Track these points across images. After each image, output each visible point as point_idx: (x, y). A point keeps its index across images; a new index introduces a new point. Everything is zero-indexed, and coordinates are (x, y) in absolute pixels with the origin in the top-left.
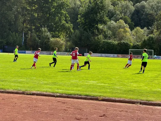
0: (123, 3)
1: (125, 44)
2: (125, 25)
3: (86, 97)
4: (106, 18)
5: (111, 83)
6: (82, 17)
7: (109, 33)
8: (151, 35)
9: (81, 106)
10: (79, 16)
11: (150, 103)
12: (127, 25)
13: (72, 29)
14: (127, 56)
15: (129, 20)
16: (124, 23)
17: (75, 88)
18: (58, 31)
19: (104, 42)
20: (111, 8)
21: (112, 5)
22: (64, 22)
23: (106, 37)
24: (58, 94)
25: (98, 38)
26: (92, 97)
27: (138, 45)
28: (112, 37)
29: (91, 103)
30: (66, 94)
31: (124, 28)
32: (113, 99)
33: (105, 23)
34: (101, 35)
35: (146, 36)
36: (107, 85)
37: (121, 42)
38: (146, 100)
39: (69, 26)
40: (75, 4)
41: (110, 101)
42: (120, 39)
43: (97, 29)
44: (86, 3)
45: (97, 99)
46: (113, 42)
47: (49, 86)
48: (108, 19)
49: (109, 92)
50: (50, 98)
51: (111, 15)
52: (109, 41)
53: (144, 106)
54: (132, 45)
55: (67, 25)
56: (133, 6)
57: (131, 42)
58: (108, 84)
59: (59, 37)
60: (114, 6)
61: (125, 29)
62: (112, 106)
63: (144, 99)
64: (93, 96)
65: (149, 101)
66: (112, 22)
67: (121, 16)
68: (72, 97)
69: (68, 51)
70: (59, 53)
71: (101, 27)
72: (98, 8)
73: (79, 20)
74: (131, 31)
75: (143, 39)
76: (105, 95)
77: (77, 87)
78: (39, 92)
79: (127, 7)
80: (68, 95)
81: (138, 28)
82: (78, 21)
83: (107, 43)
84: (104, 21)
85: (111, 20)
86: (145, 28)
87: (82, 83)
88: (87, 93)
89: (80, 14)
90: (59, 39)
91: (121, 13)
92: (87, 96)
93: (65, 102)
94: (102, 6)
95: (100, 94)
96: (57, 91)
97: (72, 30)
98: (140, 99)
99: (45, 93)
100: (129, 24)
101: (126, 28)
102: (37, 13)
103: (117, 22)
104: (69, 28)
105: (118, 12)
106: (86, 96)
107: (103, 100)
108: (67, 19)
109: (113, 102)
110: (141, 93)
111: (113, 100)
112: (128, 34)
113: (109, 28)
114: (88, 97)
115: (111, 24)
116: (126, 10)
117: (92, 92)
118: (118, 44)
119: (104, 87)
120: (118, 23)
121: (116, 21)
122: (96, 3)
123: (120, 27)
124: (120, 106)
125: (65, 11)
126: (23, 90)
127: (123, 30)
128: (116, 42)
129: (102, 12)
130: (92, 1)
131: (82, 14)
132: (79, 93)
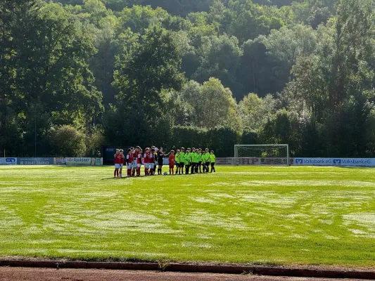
0: (217, 39)
1: (224, 132)
2: (224, 89)
3: (130, 263)
4: (180, 76)
6: (122, 74)
7: (187, 108)
8: (282, 111)
10: (116, 72)
11: (275, 269)
12: (228, 89)
13: (102, 103)
14: (229, 161)
16: (222, 87)
17: (105, 245)
18: (69, 109)
19: (175, 129)
20: (190, 51)
21: (190, 44)
22: (81, 87)
23: (180, 118)
24: (64, 261)
26: (145, 263)
27: (252, 134)
29: (142, 277)
30: (83, 260)
31: (220, 96)
33: (177, 86)
35: (270, 114)
36: (178, 231)
37: (216, 129)
38: (268, 264)
39: (93, 97)
42: (213, 123)
44: (131, 42)
45: (155, 268)
47: (43, 241)
48: (183, 79)
50: (43, 270)
51: (192, 67)
52: (188, 128)
53: (263, 277)
54: (241, 134)
55: (88, 94)
56: (239, 46)
57: (237, 129)
58: (183, 229)
59: (72, 123)
60: (196, 47)
61: (223, 99)
63: (262, 260)
65: (274, 265)
66: (193, 83)
67: (213, 70)
69: (93, 154)
70: (73, 158)
71: (167, 95)
73: (117, 81)
74: (238, 103)
75: (265, 121)
76: (174, 255)
78: (17, 258)
80: (89, 260)
81: (252, 95)
82: (113, 84)
83: (184, 132)
84: (174, 83)
85: (189, 80)
86: (269, 96)
88: (133, 254)
89: (119, 68)
90: (72, 128)
92: (133, 260)
93: (81, 278)
95: (163, 255)
96: (61, 251)
97: (101, 106)
98: (254, 261)
99: (32, 259)
101: (225, 96)
102: (16, 67)
103: (205, 83)
104: (93, 102)
106: (131, 261)
107: (170, 268)
108: (89, 79)
110: (256, 246)
111: (193, 267)
112: (230, 109)
113: (189, 96)
114: (134, 263)
117: (142, 250)
118: (209, 133)
119: (172, 237)
120: (208, 84)
121: (201, 82)
125: (83, 62)
128: (205, 130)
130: (145, 37)
131: (123, 69)
132: (114, 254)
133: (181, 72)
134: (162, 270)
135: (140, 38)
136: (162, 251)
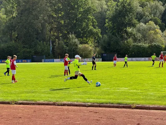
0: (152, 3)
1: (156, 46)
2: (156, 26)
3: (118, 105)
4: (135, 21)
5: (144, 88)
6: (109, 21)
7: (139, 35)
9: (114, 115)
10: (107, 20)
12: (157, 26)
13: (101, 34)
15: (160, 21)
17: (107, 97)
18: (86, 37)
19: (133, 45)
20: (140, 9)
21: (140, 6)
22: (91, 27)
23: (135, 40)
24: (90, 104)
25: (127, 42)
26: (125, 105)
28: (142, 39)
29: (124, 112)
30: (98, 103)
31: (154, 29)
32: (147, 106)
33: (134, 25)
34: (131, 39)
36: (139, 91)
37: (152, 45)
39: (97, 31)
40: (102, 8)
41: (144, 109)
42: (151, 42)
43: (126, 32)
44: (113, 6)
45: (130, 107)
46: (144, 45)
47: (80, 95)
48: (137, 22)
49: (143, 99)
50: (81, 108)
51: (140, 17)
52: (139, 44)
54: (164, 46)
55: (95, 30)
56: (163, 6)
57: (162, 44)
58: (141, 90)
59: (88, 43)
60: (143, 7)
61: (156, 31)
62: (147, 114)
64: (126, 104)
66: (142, 24)
67: (151, 18)
68: (104, 106)
69: (97, 57)
70: (88, 59)
71: (129, 30)
72: (126, 11)
73: (107, 24)
74: (162, 32)
76: (138, 102)
77: (109, 95)
78: (69, 102)
79: (157, 7)
80: (100, 104)
83: (137, 46)
84: (133, 24)
85: (140, 23)
87: (113, 90)
88: (120, 101)
89: (108, 18)
90: (88, 46)
91: (150, 14)
92: (120, 104)
93: (97, 112)
94: (130, 8)
95: (133, 102)
96: (88, 100)
97: (100, 35)
99: (76, 103)
100: (159, 25)
101: (156, 29)
102: (63, 19)
103: (147, 24)
104: (97, 34)
105: (147, 13)
106: (119, 104)
107: (137, 108)
108: (95, 24)
109: (148, 109)
111: (147, 107)
112: (159, 35)
113: (139, 31)
114: (120, 105)
115: (141, 26)
116: (155, 10)
117: (124, 99)
118: (149, 46)
119: (136, 94)
120: (148, 24)
121: (145, 23)
122: (124, 5)
123: (150, 29)
124: (155, 114)
125: (92, 16)
126: (54, 100)
127: (153, 32)
128: (147, 45)
129: (130, 14)
130: (119, 4)
131: (110, 18)
132: (111, 101)
133: (136, 19)
134: (133, 108)
135: (117, 5)
136: (132, 100)
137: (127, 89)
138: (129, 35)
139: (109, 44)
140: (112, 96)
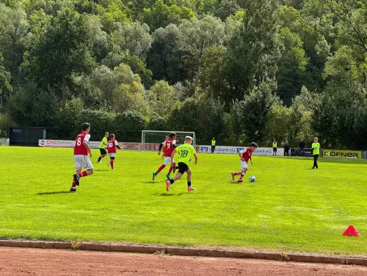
0: (129, 25)
1: (132, 118)
2: (133, 76)
3: (42, 242)
4: (89, 58)
5: (102, 207)
6: (33, 55)
7: (97, 92)
8: (189, 99)
9: (31, 264)
10: (26, 53)
11: (186, 250)
12: (136, 75)
13: (10, 83)
14: (136, 147)
15: (142, 64)
16: (131, 72)
17: (16, 223)
19: (84, 113)
20: (102, 36)
21: (103, 29)
23: (89, 102)
25: (71, 106)
26: (57, 242)
27: (160, 120)
28: (103, 101)
29: (54, 256)
31: (129, 82)
32: (106, 243)
33: (86, 70)
34: (79, 99)
35: (178, 102)
36: (91, 212)
37: (125, 115)
38: (179, 244)
40: (16, 25)
41: (98, 250)
42: (123, 109)
43: (70, 83)
44: (43, 24)
45: (68, 247)
46: (106, 113)
48: (94, 63)
49: (97, 229)
52: (97, 112)
53: (174, 257)
54: (148, 120)
56: (150, 34)
57: (145, 114)
58: (94, 210)
60: (108, 33)
61: (132, 86)
62: (104, 261)
63: (173, 241)
64: (58, 240)
65: (185, 245)
66: (104, 68)
67: (124, 56)
68: (8, 243)
71: (77, 79)
72: (72, 36)
73: (27, 63)
74: (147, 89)
75: (173, 108)
76: (87, 235)
77: (20, 219)
79: (137, 36)
81: (162, 82)
82: (23, 64)
83: (93, 116)
84: (84, 67)
85: (100, 65)
86: (179, 84)
87: (32, 210)
88: (45, 233)
89: (29, 49)
91: (123, 48)
92: (45, 239)
94: (80, 32)
95: (75, 234)
97: (9, 87)
98: (166, 242)
100: (141, 73)
101: (134, 82)
103: (115, 68)
104: (2, 82)
105: (117, 47)
106: (43, 240)
107: (83, 248)
109: (106, 251)
110: (167, 229)
111: (106, 247)
112: (139, 95)
113: (97, 82)
114: (47, 242)
115: (102, 72)
116: (134, 41)
117: (55, 229)
118: (118, 118)
119: (84, 218)
120: (118, 70)
121: (112, 67)
122: (67, 24)
123: (121, 80)
124: (121, 261)
127: (127, 86)
128: (112, 115)
129: (79, 44)
130: (57, 19)
131: (33, 50)
132: (26, 233)
133: (92, 56)
134: (73, 249)
135: (52, 21)
136: (75, 231)
137: (64, 206)
138: (76, 90)
139: (29, 108)
140: (28, 222)
